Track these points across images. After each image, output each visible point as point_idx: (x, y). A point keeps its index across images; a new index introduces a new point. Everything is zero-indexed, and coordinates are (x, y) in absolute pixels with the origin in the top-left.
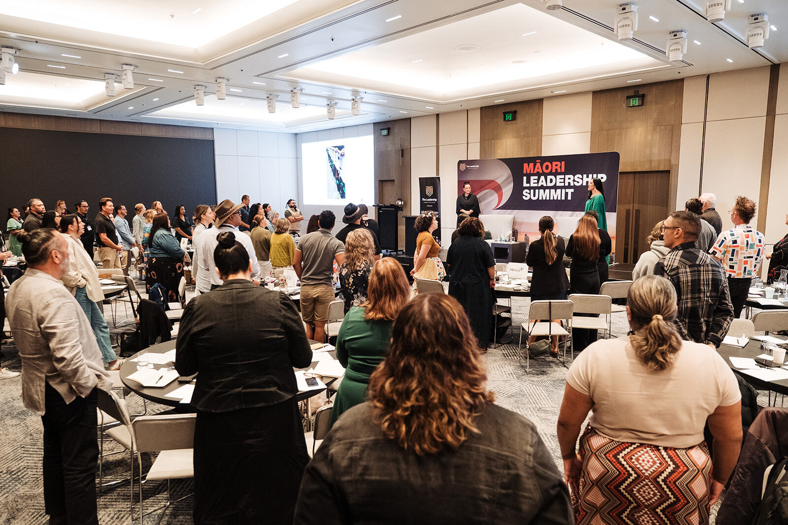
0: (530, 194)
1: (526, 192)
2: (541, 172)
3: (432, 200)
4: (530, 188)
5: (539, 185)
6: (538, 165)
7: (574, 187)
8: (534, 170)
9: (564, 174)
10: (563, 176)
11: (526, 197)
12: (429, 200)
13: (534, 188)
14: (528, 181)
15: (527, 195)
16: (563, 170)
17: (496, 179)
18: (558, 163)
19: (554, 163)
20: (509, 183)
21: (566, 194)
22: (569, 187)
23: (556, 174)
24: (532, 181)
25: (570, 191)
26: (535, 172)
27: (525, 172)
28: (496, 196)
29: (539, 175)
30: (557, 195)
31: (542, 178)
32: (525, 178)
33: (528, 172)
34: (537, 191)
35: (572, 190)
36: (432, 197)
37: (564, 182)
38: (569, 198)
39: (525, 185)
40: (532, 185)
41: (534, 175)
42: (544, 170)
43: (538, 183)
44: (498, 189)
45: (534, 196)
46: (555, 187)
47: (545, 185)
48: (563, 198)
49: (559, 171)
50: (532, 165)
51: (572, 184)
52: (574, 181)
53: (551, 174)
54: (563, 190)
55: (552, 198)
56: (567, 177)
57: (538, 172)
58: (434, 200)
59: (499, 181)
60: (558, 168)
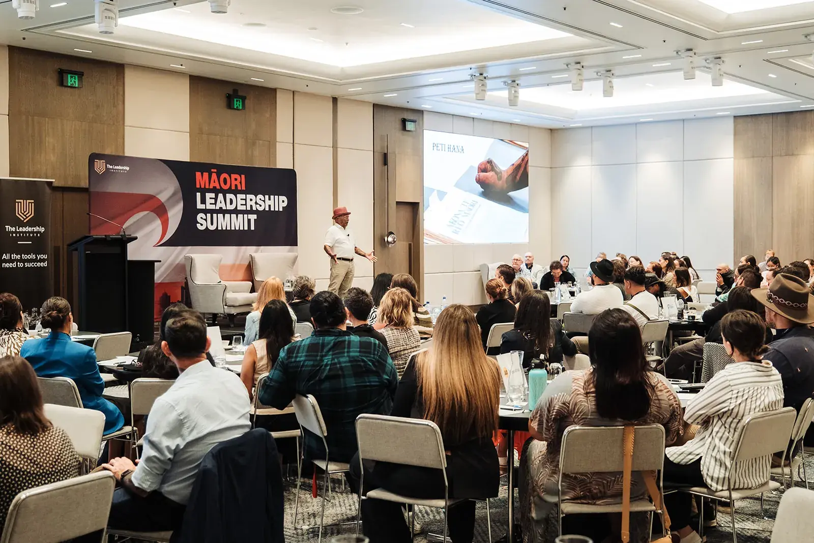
0: (206, 220)
1: (201, 218)
2: (218, 187)
3: (30, 229)
4: (205, 211)
5: (218, 208)
6: (214, 176)
7: (256, 212)
8: (209, 186)
9: (245, 192)
10: (243, 196)
11: (202, 225)
12: (24, 229)
13: (212, 212)
14: (203, 201)
15: (203, 223)
16: (244, 188)
17: (158, 194)
18: (237, 176)
19: (233, 176)
20: (177, 202)
21: (249, 221)
22: (251, 212)
23: (236, 192)
24: (208, 201)
25: (253, 217)
26: (211, 187)
27: (198, 186)
28: (158, 223)
29: (216, 191)
30: (238, 223)
31: (221, 196)
32: (198, 195)
33: (203, 187)
34: (215, 215)
35: (255, 217)
36: (31, 223)
37: (246, 205)
38: (253, 228)
39: (200, 206)
40: (209, 207)
41: (210, 191)
42: (221, 185)
43: (215, 204)
44: (161, 211)
45: (212, 224)
46: (236, 212)
47: (224, 208)
48: (246, 228)
49: (239, 188)
50: (206, 175)
51: (254, 209)
52: (256, 203)
53: (230, 191)
54: (246, 216)
55: (233, 228)
56: (249, 196)
57: (215, 187)
58: (36, 229)
59: (163, 197)
60: (238, 183)
